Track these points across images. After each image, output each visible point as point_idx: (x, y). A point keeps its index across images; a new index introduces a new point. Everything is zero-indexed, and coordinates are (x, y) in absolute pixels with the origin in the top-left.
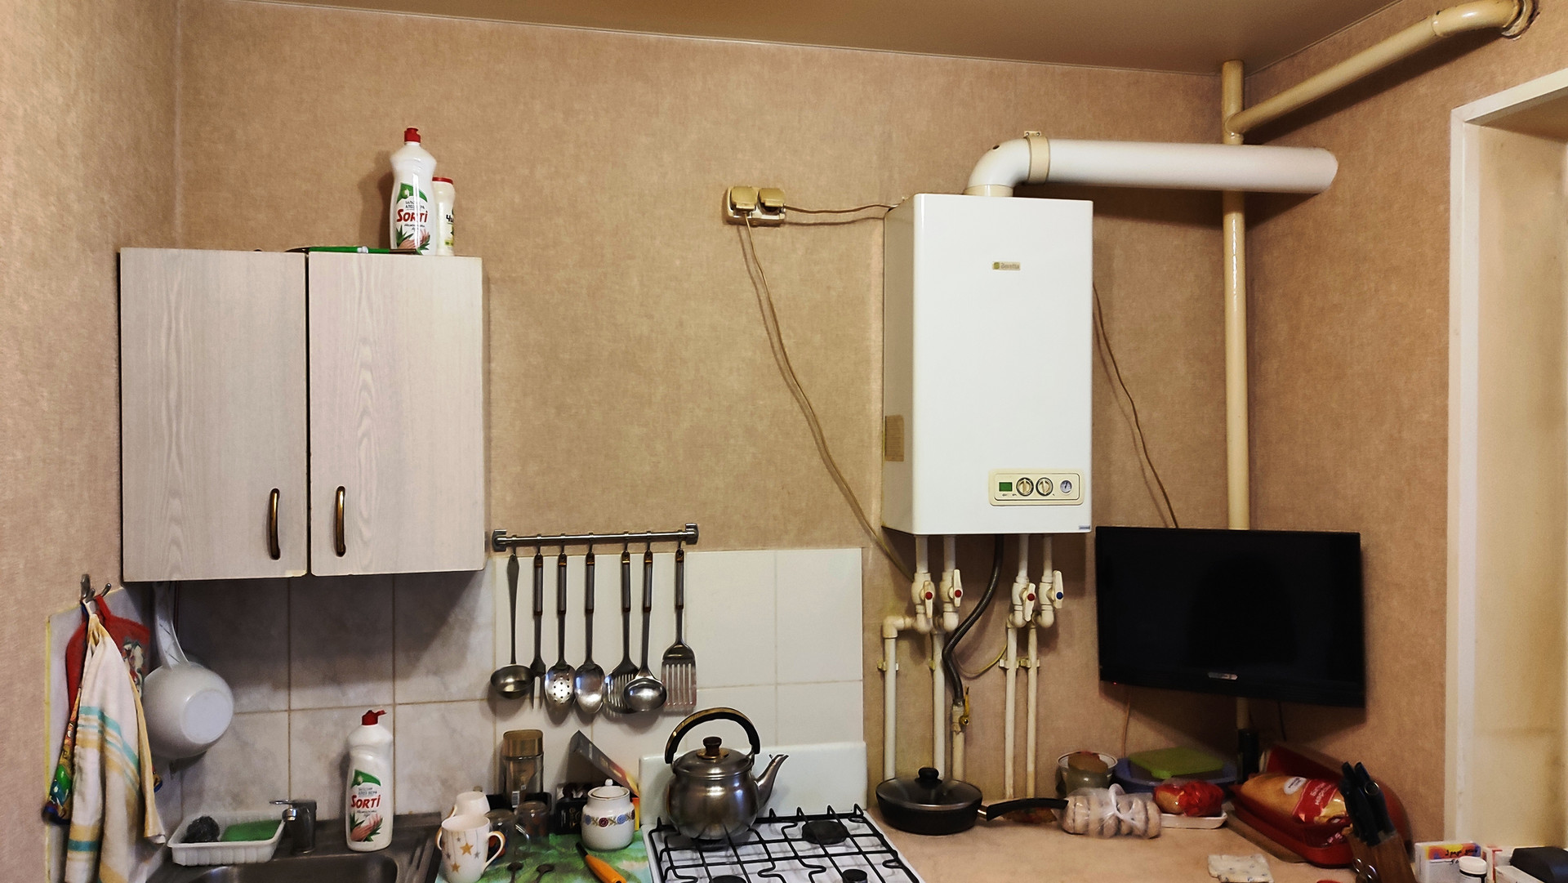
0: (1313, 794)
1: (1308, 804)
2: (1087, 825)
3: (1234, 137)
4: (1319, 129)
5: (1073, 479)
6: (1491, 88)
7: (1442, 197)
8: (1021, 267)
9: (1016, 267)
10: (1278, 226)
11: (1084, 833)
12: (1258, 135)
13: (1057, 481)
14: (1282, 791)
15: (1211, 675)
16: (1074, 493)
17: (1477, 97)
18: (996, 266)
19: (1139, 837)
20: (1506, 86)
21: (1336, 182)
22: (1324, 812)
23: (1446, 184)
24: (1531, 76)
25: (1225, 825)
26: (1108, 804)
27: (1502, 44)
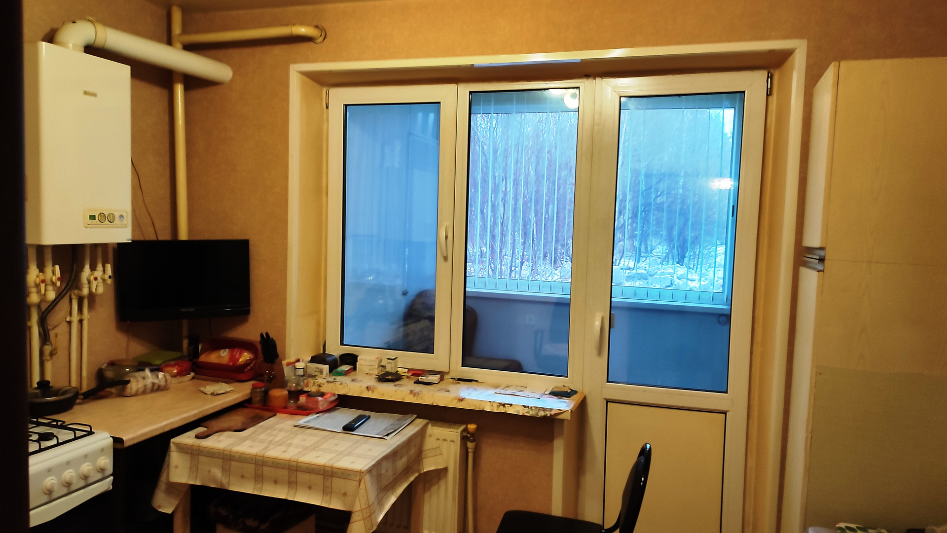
0: (234, 354)
1: (233, 358)
2: (137, 391)
3: (179, 45)
4: (222, 53)
5: (124, 214)
6: (307, 60)
7: (286, 99)
8: (98, 95)
9: (94, 95)
10: (198, 94)
11: (136, 395)
12: (190, 47)
13: (117, 215)
14: (220, 357)
15: (183, 310)
16: (125, 222)
17: (301, 62)
18: (86, 93)
19: (163, 390)
20: (314, 62)
21: (232, 81)
22: (240, 360)
23: (287, 94)
24: (323, 61)
25: (193, 378)
26: (148, 377)
27: (311, 44)
